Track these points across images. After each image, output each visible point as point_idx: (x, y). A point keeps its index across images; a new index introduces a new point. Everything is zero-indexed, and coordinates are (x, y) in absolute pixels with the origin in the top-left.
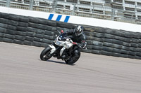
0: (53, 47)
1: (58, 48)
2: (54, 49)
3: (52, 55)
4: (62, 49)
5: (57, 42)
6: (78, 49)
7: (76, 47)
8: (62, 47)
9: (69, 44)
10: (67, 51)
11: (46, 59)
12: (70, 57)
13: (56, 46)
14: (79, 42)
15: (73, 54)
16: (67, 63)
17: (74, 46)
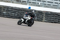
0: (23, 19)
1: (25, 20)
2: (23, 20)
3: (22, 23)
4: (27, 20)
5: (24, 17)
6: (33, 20)
7: (32, 19)
8: (26, 19)
9: (29, 18)
10: (28, 21)
11: (20, 24)
12: (30, 23)
13: (24, 19)
14: (33, 17)
15: (31, 22)
16: (29, 26)
17: (31, 19)
